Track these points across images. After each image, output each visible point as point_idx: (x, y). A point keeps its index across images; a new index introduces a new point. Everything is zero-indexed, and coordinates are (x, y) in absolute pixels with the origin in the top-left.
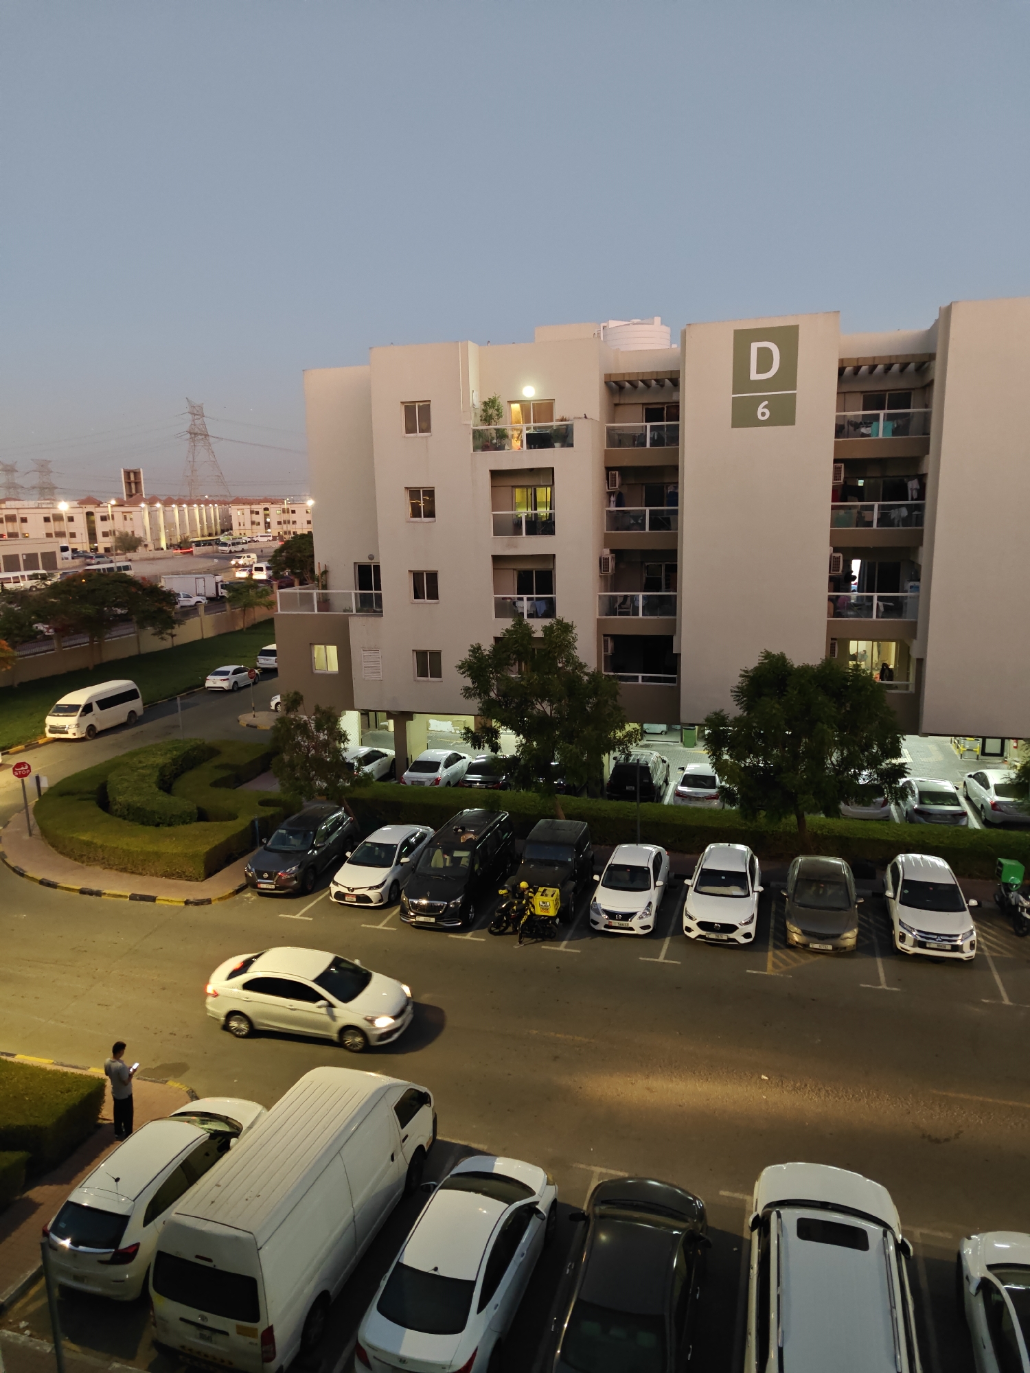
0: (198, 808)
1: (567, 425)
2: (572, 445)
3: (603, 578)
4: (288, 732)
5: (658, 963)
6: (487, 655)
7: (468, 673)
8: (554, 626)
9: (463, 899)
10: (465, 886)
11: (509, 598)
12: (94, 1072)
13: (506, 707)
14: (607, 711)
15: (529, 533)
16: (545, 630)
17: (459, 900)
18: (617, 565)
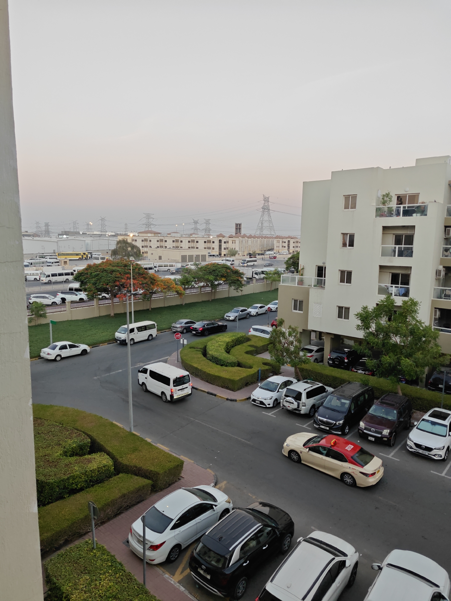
0: (238, 361)
1: (425, 206)
2: (426, 215)
3: (438, 280)
4: (277, 335)
5: (441, 476)
6: (371, 311)
7: (360, 318)
8: (408, 301)
9: (343, 421)
10: (345, 416)
11: (385, 286)
12: (182, 458)
13: (377, 336)
14: (430, 345)
15: (399, 256)
16: (402, 302)
17: (341, 422)
18: (446, 274)
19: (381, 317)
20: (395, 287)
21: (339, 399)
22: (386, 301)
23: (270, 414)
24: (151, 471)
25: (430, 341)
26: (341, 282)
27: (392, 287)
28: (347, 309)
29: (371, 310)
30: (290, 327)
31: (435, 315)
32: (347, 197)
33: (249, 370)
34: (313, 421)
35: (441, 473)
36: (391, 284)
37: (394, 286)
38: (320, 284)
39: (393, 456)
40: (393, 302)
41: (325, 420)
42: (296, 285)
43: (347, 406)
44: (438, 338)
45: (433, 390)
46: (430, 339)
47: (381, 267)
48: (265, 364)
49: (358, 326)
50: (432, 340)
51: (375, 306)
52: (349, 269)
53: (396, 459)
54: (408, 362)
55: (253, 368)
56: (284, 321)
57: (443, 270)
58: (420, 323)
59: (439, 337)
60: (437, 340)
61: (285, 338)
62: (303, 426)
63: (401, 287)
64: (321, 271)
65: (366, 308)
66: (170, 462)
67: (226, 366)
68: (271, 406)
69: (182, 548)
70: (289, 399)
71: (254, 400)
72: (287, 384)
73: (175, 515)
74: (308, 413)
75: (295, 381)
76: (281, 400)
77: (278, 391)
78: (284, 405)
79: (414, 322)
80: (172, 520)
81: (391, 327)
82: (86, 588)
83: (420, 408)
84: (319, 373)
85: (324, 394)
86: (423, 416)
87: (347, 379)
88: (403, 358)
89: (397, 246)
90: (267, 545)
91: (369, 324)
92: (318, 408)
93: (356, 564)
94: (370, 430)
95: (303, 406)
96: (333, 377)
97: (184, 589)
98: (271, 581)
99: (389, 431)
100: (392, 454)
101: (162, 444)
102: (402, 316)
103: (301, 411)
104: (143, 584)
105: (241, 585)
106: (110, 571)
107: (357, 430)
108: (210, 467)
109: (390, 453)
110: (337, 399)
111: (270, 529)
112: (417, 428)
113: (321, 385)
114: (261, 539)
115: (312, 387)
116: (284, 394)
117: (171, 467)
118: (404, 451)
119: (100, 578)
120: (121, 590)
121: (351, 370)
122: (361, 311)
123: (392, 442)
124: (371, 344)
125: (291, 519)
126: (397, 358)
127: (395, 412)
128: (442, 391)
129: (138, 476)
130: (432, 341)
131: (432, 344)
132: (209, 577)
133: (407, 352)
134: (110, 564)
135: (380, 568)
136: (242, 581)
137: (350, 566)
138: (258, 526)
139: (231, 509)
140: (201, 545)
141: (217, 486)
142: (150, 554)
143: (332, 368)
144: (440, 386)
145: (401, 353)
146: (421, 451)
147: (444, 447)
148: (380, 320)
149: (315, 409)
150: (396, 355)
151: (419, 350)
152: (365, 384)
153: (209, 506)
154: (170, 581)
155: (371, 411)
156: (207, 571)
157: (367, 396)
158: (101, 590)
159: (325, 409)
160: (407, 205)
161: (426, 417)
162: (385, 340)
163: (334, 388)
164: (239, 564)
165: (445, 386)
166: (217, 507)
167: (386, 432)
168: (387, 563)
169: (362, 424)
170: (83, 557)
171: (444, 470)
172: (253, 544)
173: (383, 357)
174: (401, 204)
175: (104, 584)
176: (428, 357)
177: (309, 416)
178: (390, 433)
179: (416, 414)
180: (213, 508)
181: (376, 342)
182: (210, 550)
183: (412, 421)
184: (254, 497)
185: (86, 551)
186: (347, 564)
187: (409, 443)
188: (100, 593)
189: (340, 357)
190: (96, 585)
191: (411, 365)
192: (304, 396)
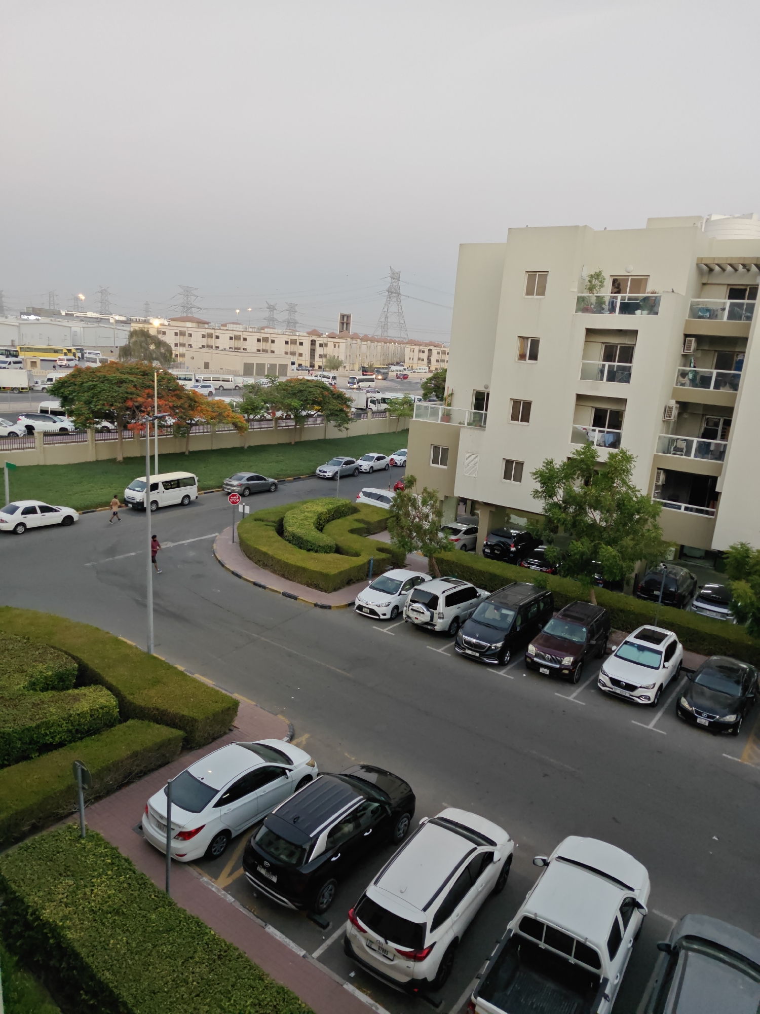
0: (336, 545)
1: (656, 297)
2: (657, 313)
3: (666, 422)
4: (403, 502)
5: (647, 729)
6: (558, 469)
7: (539, 479)
8: (617, 455)
9: (502, 644)
10: (506, 636)
11: (584, 429)
12: (236, 696)
13: (565, 510)
14: (646, 527)
15: (609, 379)
16: (608, 456)
17: (499, 645)
18: (679, 414)
19: (573, 478)
20: (600, 431)
21: (497, 608)
22: (583, 453)
23: (385, 630)
24: (183, 716)
25: (647, 519)
26: (512, 419)
27: (594, 430)
28: (520, 465)
29: (558, 467)
30: (425, 490)
31: (658, 480)
32: (532, 275)
33: (354, 558)
34: (453, 643)
35: (648, 725)
36: (594, 426)
37: (597, 429)
38: (479, 421)
39: (575, 698)
40: (594, 455)
41: (474, 640)
42: (439, 422)
43: (510, 620)
44: (658, 514)
45: (645, 599)
46: (646, 517)
47: (580, 398)
48: (381, 550)
49: (536, 492)
50: (650, 518)
51: (565, 460)
52: (527, 399)
53: (580, 702)
54: (611, 552)
55: (360, 555)
56: (415, 481)
57: (676, 407)
58: (634, 490)
59: (660, 514)
60: (657, 518)
61: (415, 508)
62: (438, 651)
63: (608, 432)
64: (481, 401)
65: (551, 462)
66: (217, 702)
67: (316, 551)
68: (388, 616)
69: (233, 835)
70: (417, 606)
71: (360, 608)
72: (414, 582)
73: (222, 783)
74: (447, 629)
75: (428, 578)
76: (405, 609)
77: (400, 594)
78: (408, 617)
79: (624, 489)
80: (217, 791)
81: (588, 495)
82: (68, 899)
83: (623, 625)
84: (468, 567)
85: (474, 600)
86: (625, 638)
87: (513, 578)
88: (604, 546)
89: (607, 364)
90: (371, 830)
91: (554, 490)
92: (464, 622)
93: (510, 858)
94: (543, 658)
95: (440, 618)
96: (490, 574)
97: (233, 899)
98: (376, 883)
99: (572, 659)
100: (575, 695)
101: (203, 675)
102: (608, 477)
103: (436, 625)
104: (165, 891)
105: (327, 891)
106: (109, 873)
107: (523, 658)
108: (282, 713)
109: (572, 693)
110: (495, 609)
111: (377, 805)
112: (616, 655)
113: (470, 585)
114: (362, 821)
115: (455, 588)
116: (410, 597)
117: (217, 709)
118: (593, 691)
119: (92, 883)
120: (127, 900)
121: (520, 565)
122: (542, 467)
123: (576, 677)
124: (555, 521)
125: (411, 790)
126: (594, 545)
127: (584, 630)
128: (658, 601)
129: (160, 724)
130: (650, 520)
131: (649, 525)
132: (274, 879)
133: (610, 536)
134: (109, 861)
135: (546, 864)
136: (328, 884)
137: (499, 860)
138: (357, 801)
139: (314, 776)
140: (263, 830)
141: (294, 742)
142: (178, 845)
143: (489, 560)
144: (656, 593)
145: (601, 538)
146: (619, 691)
147: (654, 685)
148: (571, 484)
149: (458, 623)
150: (592, 541)
151: (628, 534)
152: (540, 586)
153: (279, 770)
154: (210, 887)
155: (547, 628)
156: (272, 870)
157: (542, 605)
158: (94, 901)
159: (473, 624)
160: (627, 295)
161: (631, 638)
162: (576, 516)
163: (491, 592)
164: (324, 859)
165: (663, 593)
166: (292, 772)
167: (568, 661)
168: (557, 856)
169: (532, 649)
170: (63, 851)
171: (651, 720)
172: (348, 828)
173: (572, 543)
174: (619, 292)
175: (100, 892)
176: (642, 545)
177: (448, 635)
178: (574, 663)
179: (616, 635)
180: (285, 774)
181: (563, 518)
182: (278, 838)
183: (609, 646)
184: (353, 759)
185: (69, 842)
186: (496, 858)
187: (602, 677)
188: (92, 907)
189: (503, 543)
190: (85, 894)
191: (614, 557)
192: (441, 602)
